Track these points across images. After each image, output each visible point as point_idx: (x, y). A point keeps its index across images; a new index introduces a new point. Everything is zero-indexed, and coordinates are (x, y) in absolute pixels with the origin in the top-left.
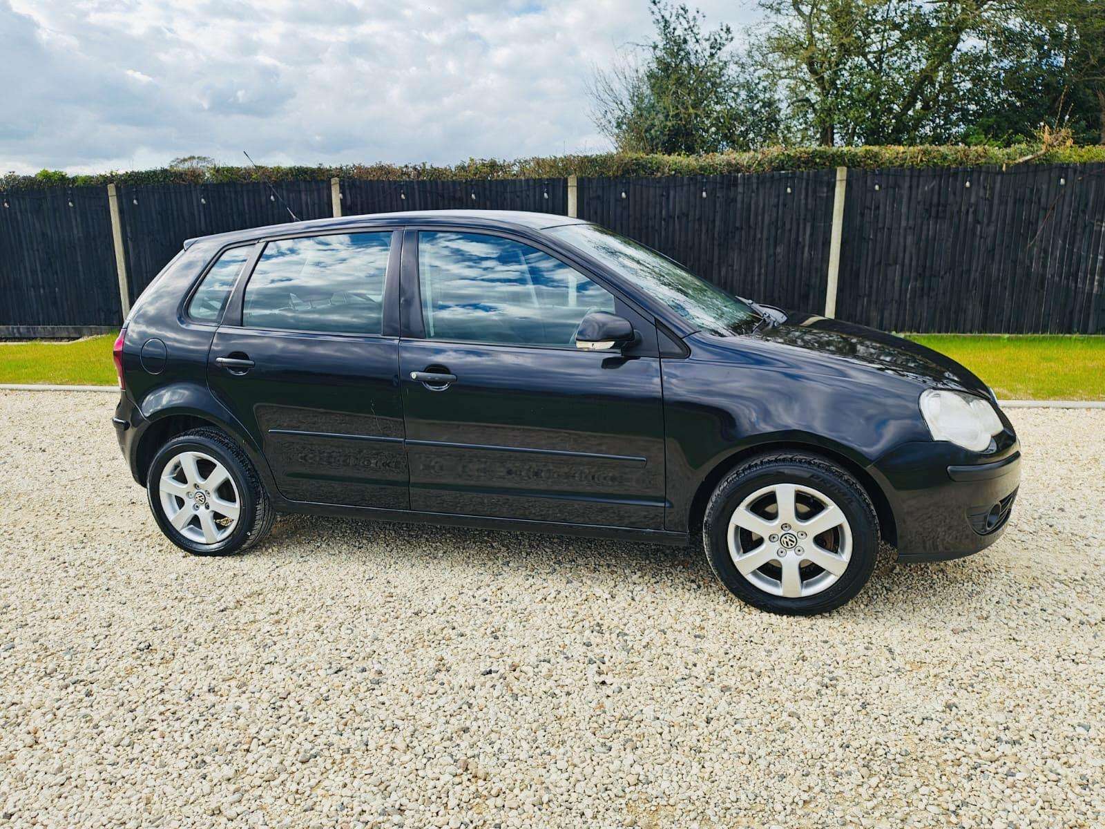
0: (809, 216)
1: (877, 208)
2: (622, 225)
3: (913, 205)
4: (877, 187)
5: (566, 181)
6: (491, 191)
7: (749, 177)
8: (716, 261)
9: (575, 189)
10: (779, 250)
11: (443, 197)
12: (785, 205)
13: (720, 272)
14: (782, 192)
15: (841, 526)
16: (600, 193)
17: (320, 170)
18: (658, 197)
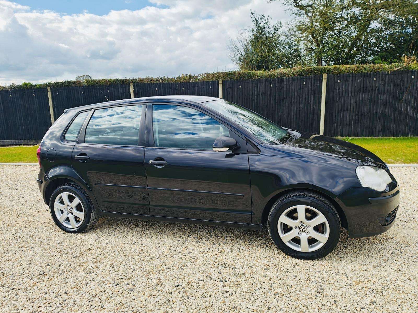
0: (312, 93)
1: (339, 89)
2: (240, 98)
3: (353, 88)
4: (339, 81)
5: (218, 82)
6: (190, 86)
7: (289, 78)
8: (276, 111)
9: (222, 85)
10: (301, 106)
11: (171, 88)
12: (303, 89)
13: (278, 114)
14: (302, 84)
15: (324, 223)
16: (231, 86)
17: (126, 80)
18: (253, 87)
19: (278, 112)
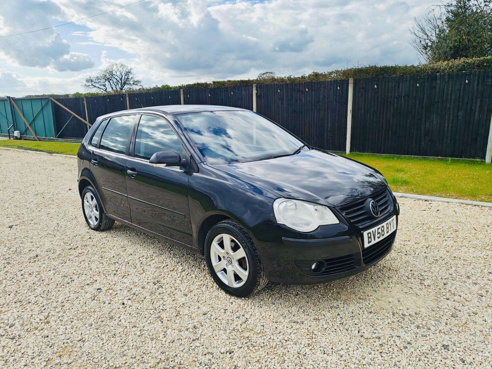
2: (374, 101)
5: (348, 80)
6: (314, 87)
8: (423, 120)
9: (352, 84)
11: (295, 90)
12: (464, 90)
13: (425, 124)
14: (463, 82)
15: (244, 258)
16: (364, 86)
18: (393, 87)
19: (425, 121)
